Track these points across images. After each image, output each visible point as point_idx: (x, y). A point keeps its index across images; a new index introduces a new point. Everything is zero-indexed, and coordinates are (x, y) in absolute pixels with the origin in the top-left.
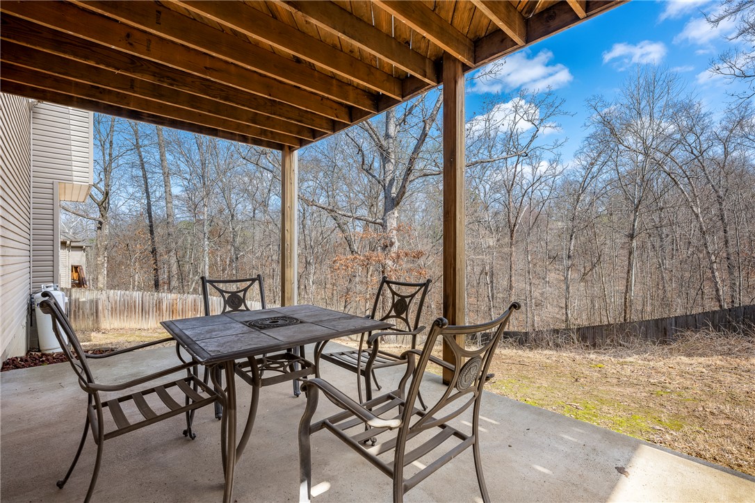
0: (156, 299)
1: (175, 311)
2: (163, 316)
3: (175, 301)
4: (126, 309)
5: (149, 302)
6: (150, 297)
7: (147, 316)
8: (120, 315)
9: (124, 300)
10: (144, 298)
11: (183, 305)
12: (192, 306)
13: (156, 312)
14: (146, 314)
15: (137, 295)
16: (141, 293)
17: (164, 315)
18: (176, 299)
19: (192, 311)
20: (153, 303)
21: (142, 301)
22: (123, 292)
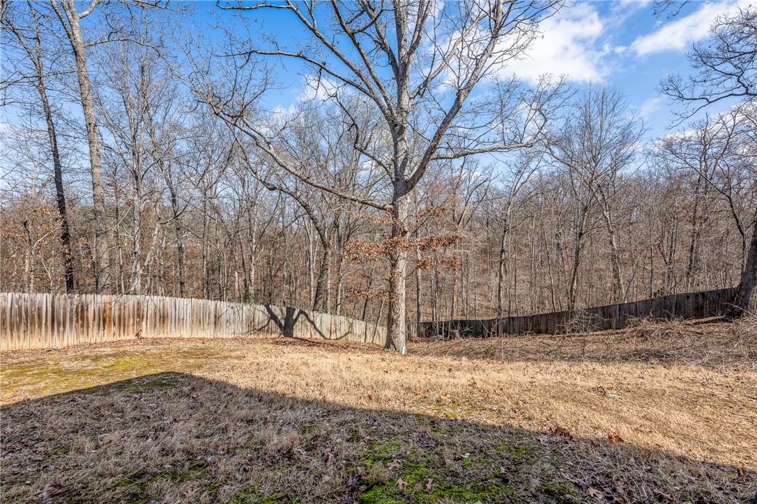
0: (76, 303)
1: (107, 319)
2: (88, 327)
3: (108, 306)
4: (23, 321)
5: (65, 308)
6: (66, 302)
7: (61, 329)
8: (12, 330)
9: (20, 308)
10: (56, 303)
11: (120, 309)
12: (134, 311)
13: (77, 322)
14: (59, 327)
15: (43, 299)
16: (50, 296)
17: (91, 325)
18: (110, 303)
19: (133, 318)
20: (71, 310)
21: (53, 307)
22: (17, 295)
